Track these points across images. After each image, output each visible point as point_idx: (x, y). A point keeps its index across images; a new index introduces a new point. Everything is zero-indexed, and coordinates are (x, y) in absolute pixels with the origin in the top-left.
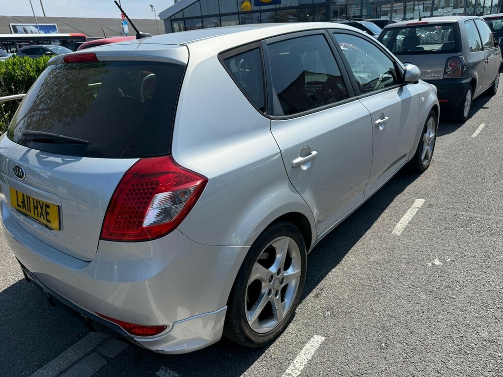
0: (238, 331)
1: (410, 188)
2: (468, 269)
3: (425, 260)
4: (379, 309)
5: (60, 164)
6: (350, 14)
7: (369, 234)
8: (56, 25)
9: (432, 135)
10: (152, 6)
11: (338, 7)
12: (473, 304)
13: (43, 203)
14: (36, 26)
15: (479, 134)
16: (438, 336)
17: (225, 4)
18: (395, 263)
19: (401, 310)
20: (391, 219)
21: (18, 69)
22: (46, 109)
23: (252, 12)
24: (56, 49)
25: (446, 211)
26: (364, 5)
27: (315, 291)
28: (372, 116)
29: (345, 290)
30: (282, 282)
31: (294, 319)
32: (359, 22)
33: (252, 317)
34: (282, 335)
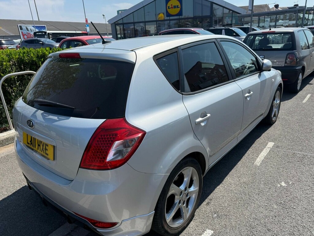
0: (160, 226)
1: (264, 135)
2: (303, 190)
3: (276, 182)
4: (247, 214)
5: (56, 121)
6: (224, 23)
7: (240, 164)
8: (46, 26)
9: (278, 102)
10: (104, 16)
11: (218, 18)
12: (307, 213)
13: (44, 143)
14: (33, 26)
15: (307, 101)
16: (285, 233)
17: (148, 15)
18: (257, 184)
19: (261, 215)
20: (253, 154)
21: (26, 56)
22: (46, 84)
23: (164, 20)
24: (46, 41)
25: (288, 151)
26: (233, 17)
27: (207, 201)
28: (243, 92)
29: (225, 201)
30: (187, 196)
31: (194, 218)
32: (231, 28)
33: (169, 218)
34: (186, 228)
